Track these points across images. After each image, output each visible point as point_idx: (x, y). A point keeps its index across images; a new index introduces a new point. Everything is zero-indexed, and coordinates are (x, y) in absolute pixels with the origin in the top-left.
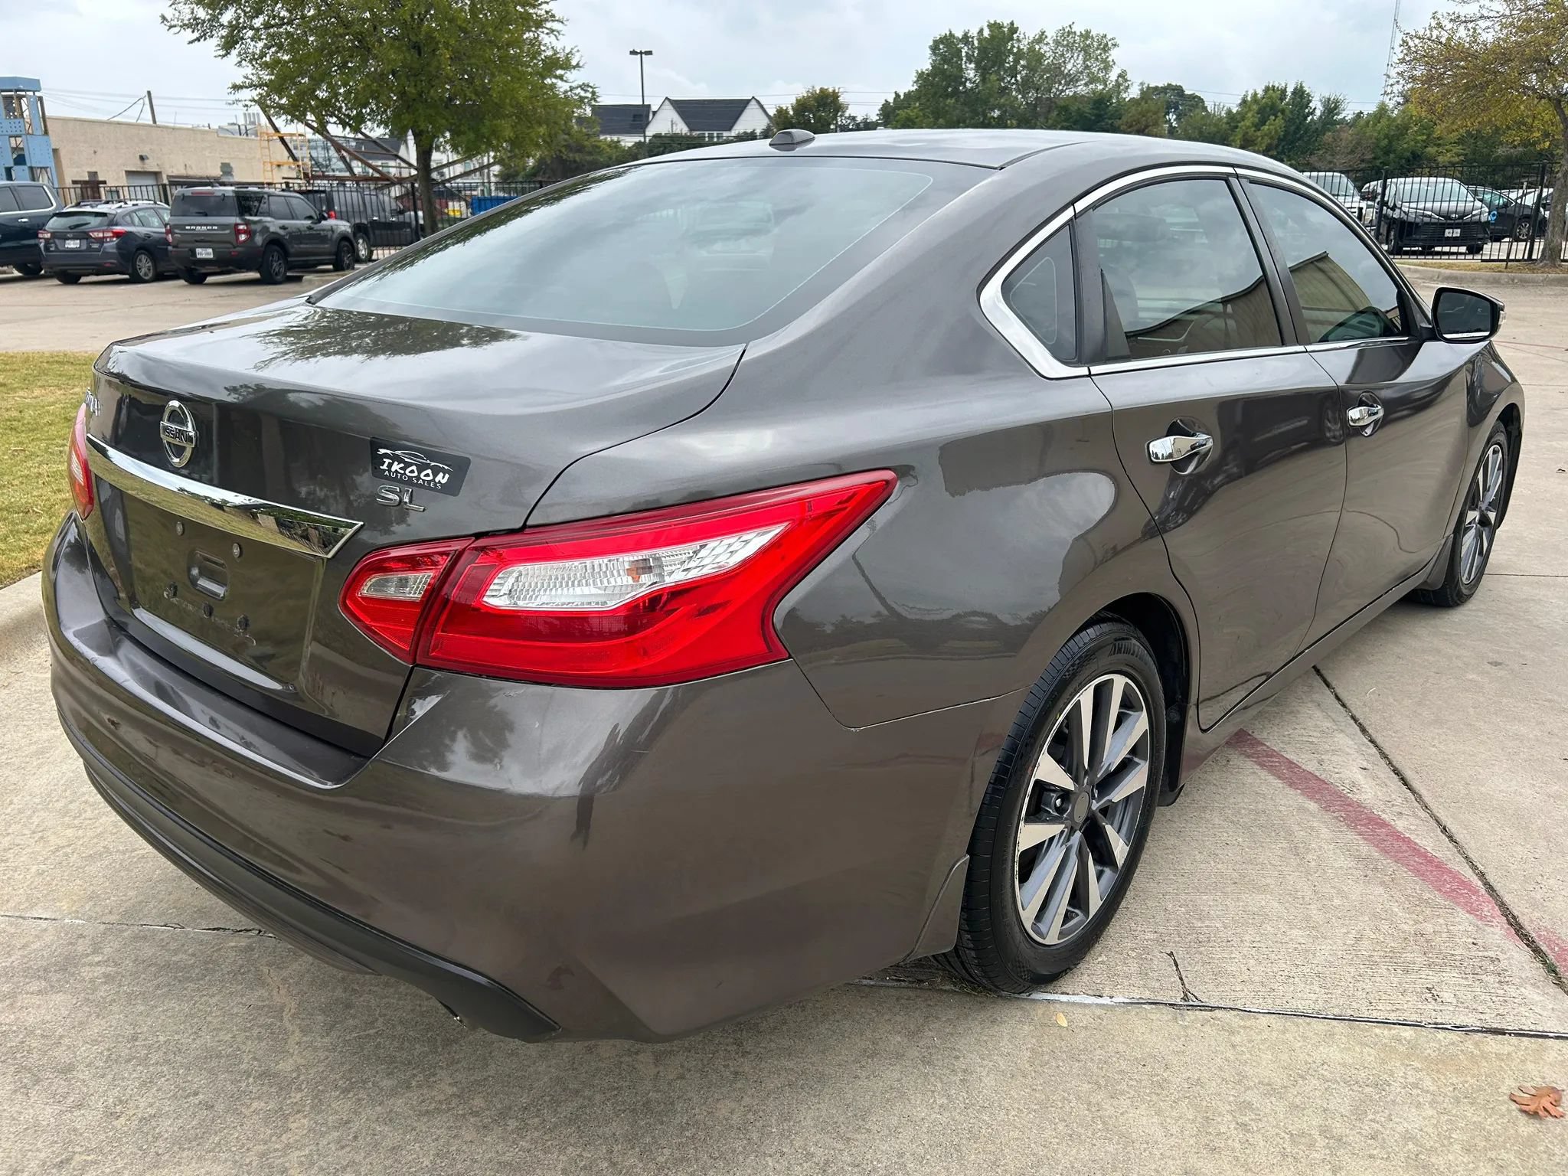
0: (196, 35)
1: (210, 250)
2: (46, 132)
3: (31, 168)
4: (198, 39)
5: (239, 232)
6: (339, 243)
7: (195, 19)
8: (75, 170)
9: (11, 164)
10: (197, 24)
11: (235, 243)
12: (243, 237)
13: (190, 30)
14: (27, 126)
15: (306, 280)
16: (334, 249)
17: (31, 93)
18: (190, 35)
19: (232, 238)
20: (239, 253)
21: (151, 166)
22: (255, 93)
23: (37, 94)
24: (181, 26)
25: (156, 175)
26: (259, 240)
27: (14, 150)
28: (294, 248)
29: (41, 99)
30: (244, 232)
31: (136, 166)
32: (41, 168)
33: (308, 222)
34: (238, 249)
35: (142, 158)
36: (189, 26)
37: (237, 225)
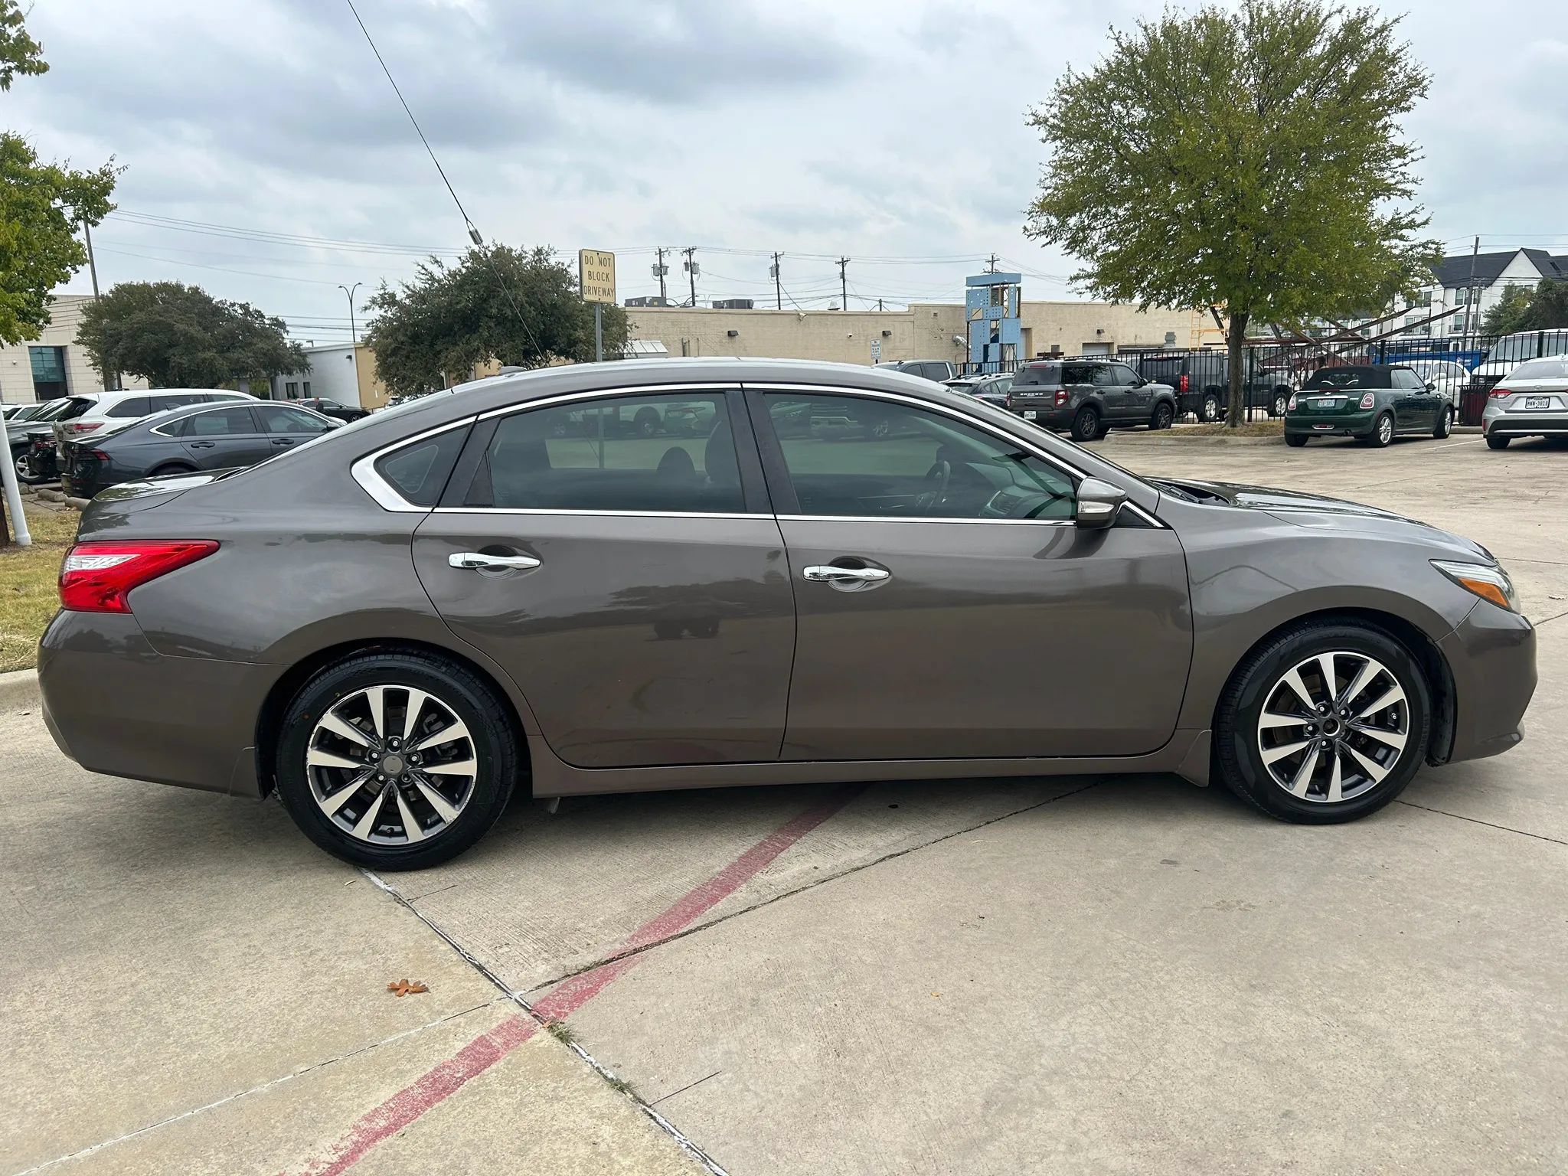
0: (1049, 239)
1: (1035, 413)
2: (1019, 316)
3: (1002, 345)
4: (1050, 243)
5: (1058, 397)
6: (1157, 406)
7: (1050, 226)
8: (1042, 344)
9: (988, 342)
10: (1051, 230)
11: (1053, 406)
12: (1061, 401)
13: (1045, 236)
14: (1005, 310)
15: (1108, 438)
16: (1150, 411)
17: (1013, 285)
18: (1044, 239)
19: (1052, 403)
20: (1058, 414)
21: (1105, 338)
22: (1089, 282)
23: (1018, 285)
24: (1037, 234)
25: (1109, 345)
26: (1075, 403)
27: (993, 330)
28: (1106, 410)
29: (1019, 289)
30: (1063, 397)
31: (1092, 338)
32: (1009, 344)
33: (1130, 388)
34: (1055, 411)
35: (1099, 332)
36: (1044, 232)
37: (1058, 391)
